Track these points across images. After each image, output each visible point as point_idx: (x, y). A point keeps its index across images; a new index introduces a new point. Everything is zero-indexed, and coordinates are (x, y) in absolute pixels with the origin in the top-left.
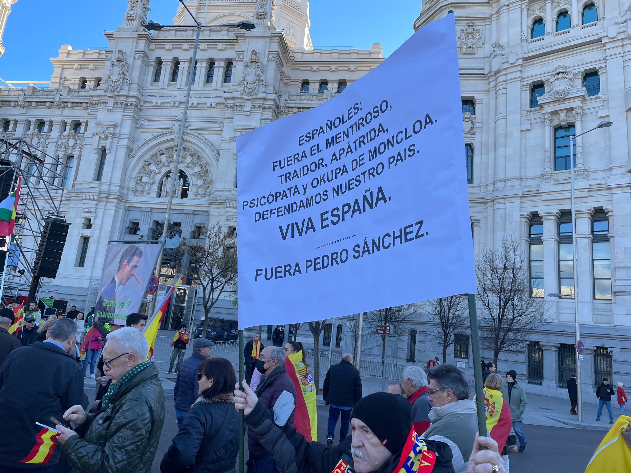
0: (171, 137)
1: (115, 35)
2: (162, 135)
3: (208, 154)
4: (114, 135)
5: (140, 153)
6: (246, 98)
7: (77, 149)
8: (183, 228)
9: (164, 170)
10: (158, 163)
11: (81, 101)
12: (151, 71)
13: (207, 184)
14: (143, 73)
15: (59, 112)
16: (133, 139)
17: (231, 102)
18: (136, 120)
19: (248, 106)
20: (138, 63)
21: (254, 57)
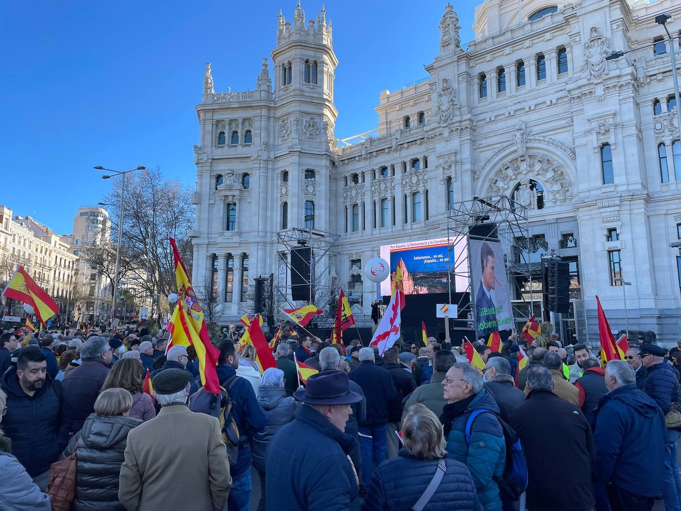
0: (514, 148)
1: (435, 65)
2: (503, 149)
3: (559, 156)
4: (456, 162)
5: (485, 172)
6: (596, 82)
7: (421, 185)
8: (547, 239)
9: (513, 184)
10: (505, 178)
11: (416, 139)
12: (476, 88)
13: (565, 187)
14: (469, 93)
15: (397, 155)
16: (474, 162)
17: (576, 93)
18: (473, 142)
19: (599, 91)
20: (463, 85)
21: (595, 34)
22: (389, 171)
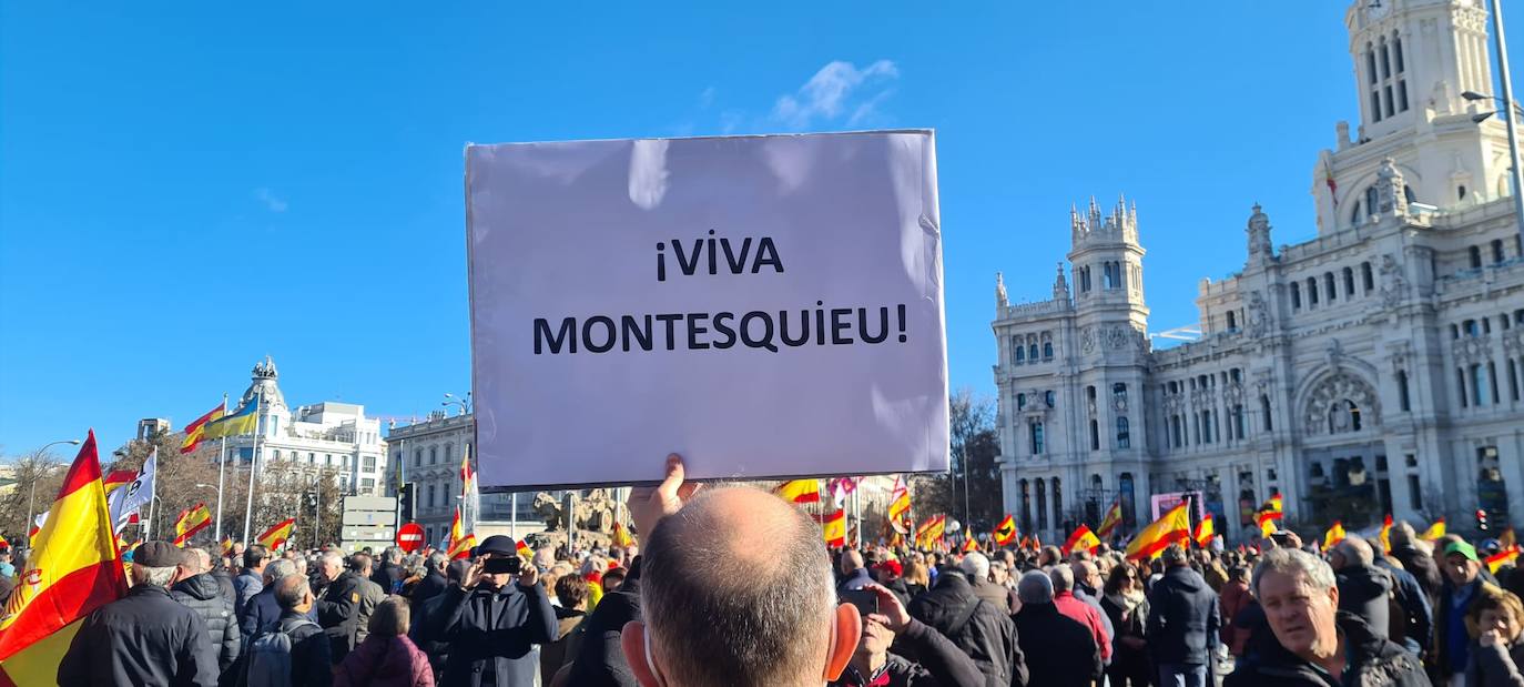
0: (1326, 368)
1: (1245, 275)
2: (1316, 368)
3: (1367, 376)
4: (1271, 380)
5: (1302, 390)
6: (1390, 309)
8: (1365, 462)
9: (1330, 403)
10: (1323, 397)
12: (1289, 297)
13: (1377, 412)
14: (1282, 304)
15: (1216, 364)
16: (1290, 378)
17: (1375, 318)
18: (1288, 358)
19: (1393, 319)
20: (1274, 297)
22: (1209, 382)
